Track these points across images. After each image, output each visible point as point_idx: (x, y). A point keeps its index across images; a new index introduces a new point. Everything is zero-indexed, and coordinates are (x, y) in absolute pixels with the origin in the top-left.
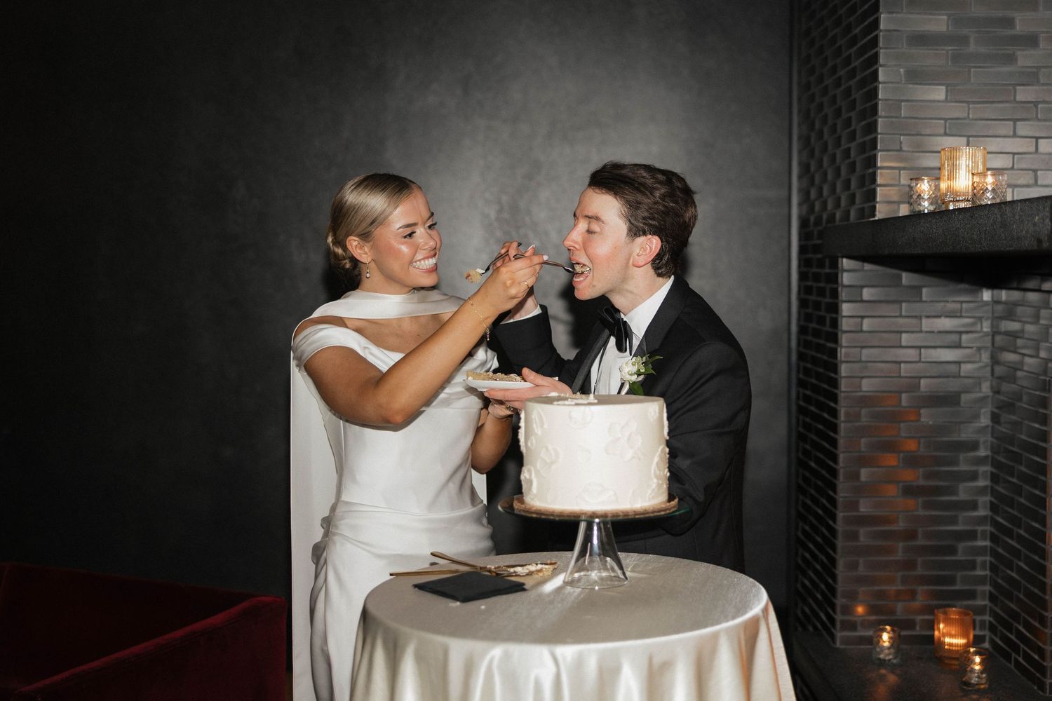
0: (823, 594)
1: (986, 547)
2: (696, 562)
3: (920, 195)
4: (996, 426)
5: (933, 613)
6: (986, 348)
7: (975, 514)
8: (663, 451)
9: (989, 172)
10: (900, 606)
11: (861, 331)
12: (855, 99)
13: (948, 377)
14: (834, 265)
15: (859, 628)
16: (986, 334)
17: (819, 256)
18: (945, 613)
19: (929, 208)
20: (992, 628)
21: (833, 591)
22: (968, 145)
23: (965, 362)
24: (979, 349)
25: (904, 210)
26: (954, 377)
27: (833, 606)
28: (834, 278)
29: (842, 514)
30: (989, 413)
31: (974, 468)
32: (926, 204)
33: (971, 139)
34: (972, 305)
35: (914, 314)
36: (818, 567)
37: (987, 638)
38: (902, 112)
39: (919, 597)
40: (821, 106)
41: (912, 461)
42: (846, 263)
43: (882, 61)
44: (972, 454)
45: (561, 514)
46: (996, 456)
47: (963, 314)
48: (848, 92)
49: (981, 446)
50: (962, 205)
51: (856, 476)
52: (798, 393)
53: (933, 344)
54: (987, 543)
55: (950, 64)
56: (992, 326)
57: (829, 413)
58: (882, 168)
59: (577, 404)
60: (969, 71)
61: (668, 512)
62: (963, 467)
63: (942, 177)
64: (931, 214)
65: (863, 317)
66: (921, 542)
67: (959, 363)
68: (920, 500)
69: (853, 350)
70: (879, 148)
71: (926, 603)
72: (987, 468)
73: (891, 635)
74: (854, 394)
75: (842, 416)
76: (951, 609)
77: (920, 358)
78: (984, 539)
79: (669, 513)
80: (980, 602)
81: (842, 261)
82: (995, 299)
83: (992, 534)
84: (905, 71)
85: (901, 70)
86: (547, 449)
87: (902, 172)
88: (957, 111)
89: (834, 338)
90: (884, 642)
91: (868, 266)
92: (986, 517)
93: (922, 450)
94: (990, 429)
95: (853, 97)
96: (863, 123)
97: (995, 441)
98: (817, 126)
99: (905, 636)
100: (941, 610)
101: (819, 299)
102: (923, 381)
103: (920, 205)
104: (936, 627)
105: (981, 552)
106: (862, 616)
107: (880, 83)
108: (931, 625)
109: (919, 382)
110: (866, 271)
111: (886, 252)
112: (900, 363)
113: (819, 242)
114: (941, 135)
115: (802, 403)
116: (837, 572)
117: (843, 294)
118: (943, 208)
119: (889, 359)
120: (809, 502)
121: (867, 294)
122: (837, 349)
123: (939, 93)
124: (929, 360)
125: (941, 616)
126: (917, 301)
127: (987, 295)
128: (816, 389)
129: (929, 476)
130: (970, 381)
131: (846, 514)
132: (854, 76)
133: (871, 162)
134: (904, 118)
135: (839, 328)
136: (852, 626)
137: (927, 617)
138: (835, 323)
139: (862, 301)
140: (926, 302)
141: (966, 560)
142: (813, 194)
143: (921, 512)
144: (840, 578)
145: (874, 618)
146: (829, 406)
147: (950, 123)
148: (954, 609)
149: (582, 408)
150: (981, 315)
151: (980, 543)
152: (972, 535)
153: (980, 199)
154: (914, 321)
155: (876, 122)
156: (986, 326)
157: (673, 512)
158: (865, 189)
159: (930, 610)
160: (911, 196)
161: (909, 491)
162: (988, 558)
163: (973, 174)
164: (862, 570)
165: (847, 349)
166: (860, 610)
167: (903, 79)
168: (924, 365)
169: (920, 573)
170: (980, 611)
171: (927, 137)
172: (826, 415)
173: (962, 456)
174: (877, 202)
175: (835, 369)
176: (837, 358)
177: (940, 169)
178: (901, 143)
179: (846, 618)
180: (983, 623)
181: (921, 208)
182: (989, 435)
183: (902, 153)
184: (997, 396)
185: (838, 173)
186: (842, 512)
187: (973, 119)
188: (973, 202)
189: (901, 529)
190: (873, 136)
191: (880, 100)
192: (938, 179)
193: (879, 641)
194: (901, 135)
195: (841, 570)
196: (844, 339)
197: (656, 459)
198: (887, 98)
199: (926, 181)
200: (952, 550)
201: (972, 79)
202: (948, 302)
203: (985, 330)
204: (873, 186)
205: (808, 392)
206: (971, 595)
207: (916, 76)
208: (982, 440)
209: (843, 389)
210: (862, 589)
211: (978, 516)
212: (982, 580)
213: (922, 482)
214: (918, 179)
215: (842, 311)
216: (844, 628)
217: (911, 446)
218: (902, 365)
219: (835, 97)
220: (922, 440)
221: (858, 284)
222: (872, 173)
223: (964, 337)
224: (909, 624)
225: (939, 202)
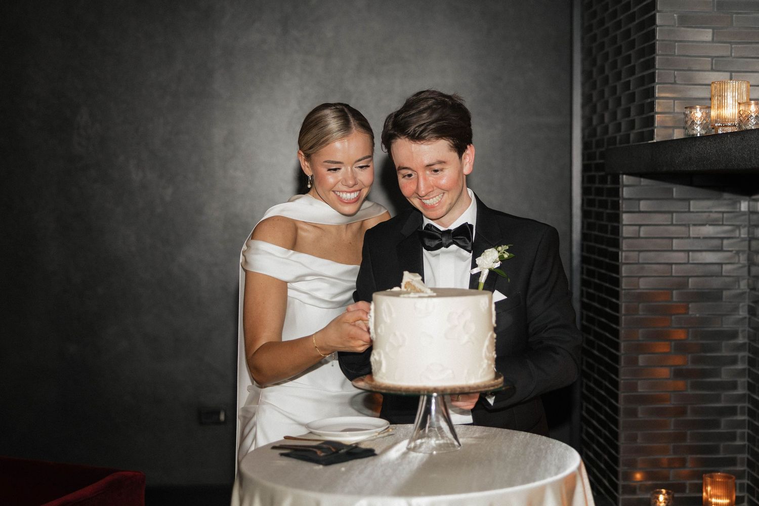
0: (606, 463)
1: (744, 420)
2: (515, 431)
3: (693, 121)
4: (753, 318)
5: (702, 478)
6: (744, 252)
7: (735, 393)
8: (492, 336)
9: (753, 102)
10: (672, 473)
11: (639, 238)
12: (634, 40)
13: (712, 276)
14: (616, 180)
15: (638, 491)
16: (743, 240)
17: (602, 173)
18: (711, 477)
19: (701, 133)
20: (750, 490)
21: (616, 460)
22: (731, 79)
23: (726, 264)
24: (738, 252)
25: (678, 134)
26: (717, 276)
27: (616, 473)
28: (616, 192)
29: (623, 394)
30: (747, 307)
31: (734, 354)
32: (699, 129)
33: (733, 74)
34: (732, 215)
35: (684, 223)
36: (602, 441)
37: (746, 499)
38: (676, 50)
39: (688, 464)
40: (602, 46)
41: (681, 348)
42: (625, 179)
43: (659, 7)
44: (732, 342)
45: (407, 390)
46: (753, 344)
47: (725, 223)
48: (628, 33)
49: (740, 335)
50: (729, 130)
51: (635, 361)
52: (582, 291)
53: (699, 248)
54: (745, 418)
55: (715, 10)
56: (749, 233)
57: (611, 308)
58: (659, 98)
59: (420, 297)
60: (732, 17)
61: (496, 387)
62: (725, 353)
63: (712, 107)
64: (702, 137)
65: (640, 226)
66: (690, 417)
67: (721, 264)
68: (689, 381)
69: (632, 254)
70: (656, 81)
71: (696, 469)
72: (745, 354)
73: (666, 497)
74: (633, 291)
75: (623, 310)
76: (716, 474)
77: (689, 260)
78: (743, 414)
79: (497, 389)
80: (739, 468)
81: (623, 177)
82: (751, 210)
83: (749, 409)
84: (678, 16)
85: (675, 15)
86: (395, 334)
87: (676, 102)
88: (722, 50)
89: (616, 244)
90: (660, 503)
91: (644, 181)
92: (744, 395)
93: (690, 338)
94: (747, 320)
95: (632, 38)
96: (642, 60)
97: (751, 330)
98: (599, 62)
99: (678, 498)
100: (708, 475)
101: (601, 210)
102: (690, 280)
103: (694, 129)
104: (704, 490)
105: (740, 424)
106: (641, 481)
107: (657, 26)
108: (700, 488)
109: (688, 280)
110: (643, 186)
111: (665, 169)
112: (671, 264)
113: (602, 161)
114: (708, 71)
115: (585, 300)
116: (619, 444)
117: (624, 206)
118: (713, 132)
119: (663, 261)
120: (592, 385)
121: (643, 205)
122: (618, 253)
123: (706, 35)
124: (695, 262)
125: (709, 480)
126: (685, 212)
127: (744, 206)
128: (598, 288)
129: (696, 361)
130: (731, 279)
131: (626, 394)
132: (634, 20)
133: (650, 93)
134: (677, 56)
135: (620, 235)
136: (632, 490)
137: (696, 481)
138: (616, 231)
139: (640, 212)
140: (693, 212)
141: (727, 432)
142: (595, 121)
143: (690, 392)
144: (621, 450)
145: (650, 483)
146: (611, 302)
147: (716, 60)
148: (719, 474)
149: (425, 300)
150: (738, 223)
151: (740, 418)
152: (732, 411)
153: (745, 125)
154: (683, 228)
155: (654, 59)
156: (744, 233)
157: (500, 388)
158: (644, 116)
159: (699, 475)
160: (686, 122)
161: (679, 373)
162: (746, 430)
163: (739, 104)
164: (640, 442)
165: (627, 253)
166: (638, 476)
167: (677, 23)
168: (692, 266)
169: (689, 444)
170: (739, 475)
171: (697, 72)
172: (608, 310)
173: (724, 343)
174: (655, 127)
175: (616, 269)
176: (618, 261)
177: (710, 99)
178: (675, 77)
179: (626, 483)
180: (742, 485)
181: (695, 132)
182: (747, 326)
183: (676, 86)
184: (753, 292)
185: (618, 102)
186: (624, 392)
187: (734, 57)
188: (740, 126)
189: (672, 406)
190: (651, 71)
191: (657, 40)
192: (709, 108)
193: (656, 502)
194: (675, 70)
195: (622, 442)
196: (624, 245)
197: (487, 343)
198: (664, 39)
199: (698, 109)
200: (716, 424)
201: (734, 23)
202: (711, 212)
203: (743, 236)
204: (651, 114)
205: (591, 291)
206: (732, 462)
207: (686, 21)
208: (740, 329)
209: (624, 287)
210: (640, 459)
211: (738, 395)
212: (740, 449)
213: (690, 366)
214: (692, 108)
215: (622, 220)
216: (624, 492)
217: (680, 335)
218: (674, 266)
219: (615, 37)
220: (690, 330)
221: (637, 197)
222: (650, 102)
223: (725, 242)
224: (680, 488)
225: (710, 127)
